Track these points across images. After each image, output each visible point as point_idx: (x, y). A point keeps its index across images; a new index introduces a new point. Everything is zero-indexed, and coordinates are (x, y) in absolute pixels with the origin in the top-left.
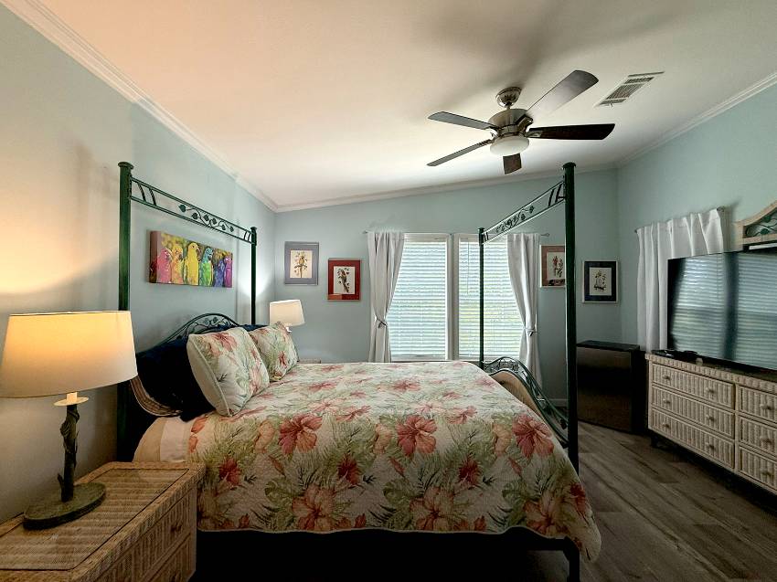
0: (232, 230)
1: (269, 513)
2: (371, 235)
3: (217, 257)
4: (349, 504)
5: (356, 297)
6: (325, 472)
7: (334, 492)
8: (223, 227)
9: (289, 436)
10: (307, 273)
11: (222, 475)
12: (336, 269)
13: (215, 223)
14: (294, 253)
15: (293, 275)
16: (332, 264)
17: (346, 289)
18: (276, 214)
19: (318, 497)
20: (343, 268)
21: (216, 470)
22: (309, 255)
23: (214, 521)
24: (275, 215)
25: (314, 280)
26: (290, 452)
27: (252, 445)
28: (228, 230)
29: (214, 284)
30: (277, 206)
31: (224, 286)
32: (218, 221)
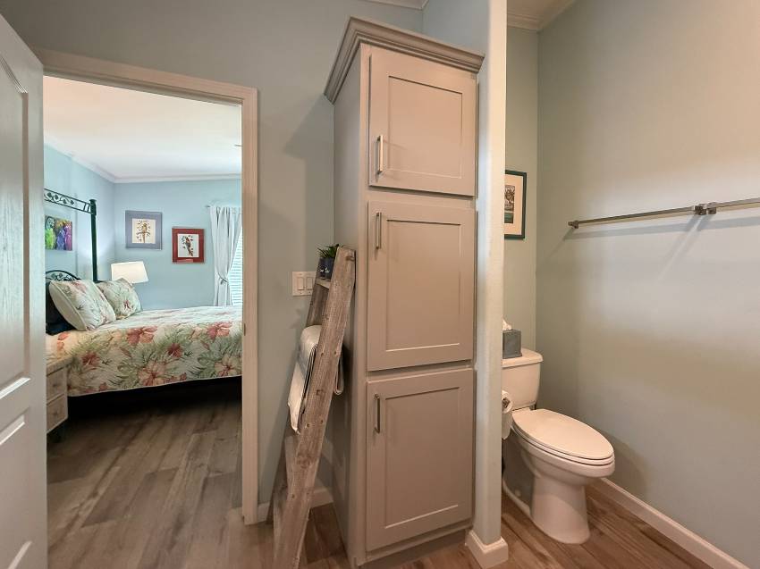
0: (72, 203)
1: (121, 379)
2: (213, 209)
3: (58, 225)
4: (175, 369)
5: (200, 259)
6: (160, 353)
7: (165, 363)
8: (64, 201)
9: (134, 337)
10: (151, 239)
11: (85, 362)
12: (180, 236)
13: (57, 198)
14: (135, 221)
15: (135, 240)
16: (176, 232)
17: (190, 252)
18: (114, 184)
19: (155, 367)
20: (187, 235)
21: (80, 359)
22: (152, 223)
23: (80, 389)
24: (114, 186)
25: (158, 245)
26: (135, 344)
27: (107, 344)
28: (69, 204)
29: (56, 247)
30: (116, 178)
31: (65, 249)
32: (59, 197)
